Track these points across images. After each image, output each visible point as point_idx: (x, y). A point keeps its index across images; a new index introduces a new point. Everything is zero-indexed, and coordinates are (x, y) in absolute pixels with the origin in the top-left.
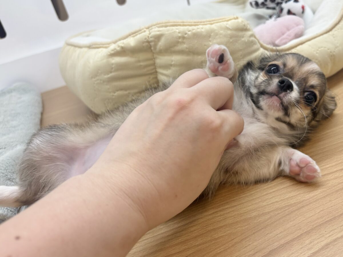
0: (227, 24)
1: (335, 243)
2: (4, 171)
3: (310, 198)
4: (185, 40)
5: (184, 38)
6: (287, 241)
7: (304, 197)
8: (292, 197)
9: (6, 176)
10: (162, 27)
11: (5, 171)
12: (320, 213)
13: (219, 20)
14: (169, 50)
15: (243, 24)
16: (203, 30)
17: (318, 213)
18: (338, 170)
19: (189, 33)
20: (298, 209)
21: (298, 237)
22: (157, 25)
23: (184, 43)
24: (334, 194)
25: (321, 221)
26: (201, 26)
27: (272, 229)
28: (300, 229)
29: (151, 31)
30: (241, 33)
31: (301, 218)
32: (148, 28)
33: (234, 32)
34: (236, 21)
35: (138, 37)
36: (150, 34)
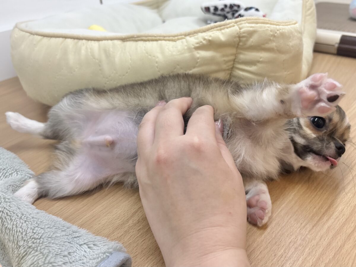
4: (275, 39)
5: (274, 36)
10: (252, 23)
16: (286, 31)
19: (278, 32)
29: (240, 26)
35: (227, 31)
36: (240, 29)
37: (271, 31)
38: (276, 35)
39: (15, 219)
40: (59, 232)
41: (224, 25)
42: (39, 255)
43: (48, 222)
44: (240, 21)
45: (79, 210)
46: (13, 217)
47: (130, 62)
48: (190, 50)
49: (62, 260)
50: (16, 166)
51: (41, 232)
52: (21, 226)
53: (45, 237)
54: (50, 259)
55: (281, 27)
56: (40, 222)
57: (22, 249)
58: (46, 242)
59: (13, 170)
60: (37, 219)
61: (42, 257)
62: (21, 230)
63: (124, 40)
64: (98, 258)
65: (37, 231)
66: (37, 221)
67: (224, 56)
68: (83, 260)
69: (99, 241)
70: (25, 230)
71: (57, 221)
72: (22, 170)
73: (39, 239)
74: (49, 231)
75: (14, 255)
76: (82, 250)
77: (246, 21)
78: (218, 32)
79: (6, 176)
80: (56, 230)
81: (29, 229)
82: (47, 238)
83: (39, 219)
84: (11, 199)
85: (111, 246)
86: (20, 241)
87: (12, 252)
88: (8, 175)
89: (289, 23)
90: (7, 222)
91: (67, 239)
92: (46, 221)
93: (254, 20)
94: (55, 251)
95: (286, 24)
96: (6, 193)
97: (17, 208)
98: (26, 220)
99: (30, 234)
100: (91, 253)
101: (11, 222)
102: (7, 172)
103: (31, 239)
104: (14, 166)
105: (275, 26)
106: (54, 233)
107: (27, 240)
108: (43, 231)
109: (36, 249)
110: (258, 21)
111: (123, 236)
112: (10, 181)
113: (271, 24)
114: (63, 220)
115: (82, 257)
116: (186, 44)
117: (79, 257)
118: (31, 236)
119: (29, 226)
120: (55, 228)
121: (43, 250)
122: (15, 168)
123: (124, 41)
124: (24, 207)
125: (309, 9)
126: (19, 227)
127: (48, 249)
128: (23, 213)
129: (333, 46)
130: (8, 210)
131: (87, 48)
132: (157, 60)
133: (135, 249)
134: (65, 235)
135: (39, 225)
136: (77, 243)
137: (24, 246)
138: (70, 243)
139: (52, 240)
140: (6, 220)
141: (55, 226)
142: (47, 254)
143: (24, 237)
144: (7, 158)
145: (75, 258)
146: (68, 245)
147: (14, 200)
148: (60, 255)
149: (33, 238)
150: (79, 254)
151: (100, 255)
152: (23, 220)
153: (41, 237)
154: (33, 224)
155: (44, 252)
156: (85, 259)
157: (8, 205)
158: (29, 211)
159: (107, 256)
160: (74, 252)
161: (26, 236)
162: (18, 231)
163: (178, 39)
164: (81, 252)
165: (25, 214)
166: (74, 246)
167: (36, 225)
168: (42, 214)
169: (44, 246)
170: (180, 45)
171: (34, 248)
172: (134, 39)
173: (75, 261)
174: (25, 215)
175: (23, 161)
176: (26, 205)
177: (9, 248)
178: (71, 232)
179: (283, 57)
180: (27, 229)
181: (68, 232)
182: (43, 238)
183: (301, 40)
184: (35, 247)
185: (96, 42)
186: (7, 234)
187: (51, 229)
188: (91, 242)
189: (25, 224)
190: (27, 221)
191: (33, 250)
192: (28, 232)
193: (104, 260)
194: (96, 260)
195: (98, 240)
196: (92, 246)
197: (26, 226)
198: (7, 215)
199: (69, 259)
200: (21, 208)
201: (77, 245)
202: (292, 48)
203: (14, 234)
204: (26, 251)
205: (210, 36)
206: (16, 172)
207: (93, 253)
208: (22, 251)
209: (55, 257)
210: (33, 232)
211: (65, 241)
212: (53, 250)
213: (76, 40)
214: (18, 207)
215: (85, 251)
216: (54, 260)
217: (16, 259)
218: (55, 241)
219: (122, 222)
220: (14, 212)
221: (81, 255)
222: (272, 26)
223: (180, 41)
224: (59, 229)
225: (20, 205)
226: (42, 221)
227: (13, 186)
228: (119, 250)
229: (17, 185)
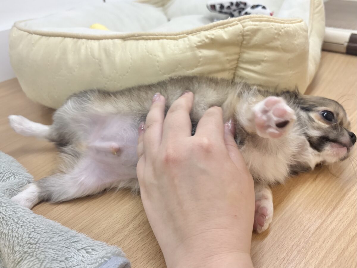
4: (279, 37)
10: (256, 21)
14: (264, 45)
19: (283, 30)
23: (278, 40)
35: (230, 29)
36: (244, 27)
37: (275, 29)
38: (280, 33)
39: (12, 224)
40: (56, 237)
41: (227, 23)
42: (35, 260)
43: (45, 227)
44: (243, 19)
45: (78, 214)
46: (9, 221)
47: (131, 61)
48: (191, 48)
49: (58, 265)
50: (13, 169)
51: (37, 237)
52: (17, 231)
53: (41, 242)
54: (46, 265)
55: (286, 25)
56: (36, 227)
57: (18, 254)
58: (42, 247)
59: (10, 174)
60: (34, 224)
61: (38, 262)
62: (17, 235)
63: (124, 38)
64: (96, 263)
65: (33, 235)
66: (34, 226)
67: (227, 55)
68: (80, 265)
69: (98, 246)
70: (21, 234)
71: (54, 225)
72: (20, 173)
73: (36, 244)
74: (45, 236)
75: (9, 261)
76: (80, 255)
77: (250, 19)
78: (220, 30)
79: (3, 180)
80: (53, 235)
81: (25, 234)
82: (43, 243)
83: (36, 223)
84: (7, 203)
85: (109, 250)
86: (15, 246)
87: (7, 258)
88: (5, 179)
89: (294, 21)
90: (3, 227)
91: (64, 244)
92: (43, 226)
93: (257, 18)
94: (51, 257)
95: (292, 22)
96: (3, 197)
97: (13, 213)
98: (22, 224)
99: (26, 238)
100: (89, 258)
101: (7, 227)
102: (4, 175)
103: (27, 244)
104: (12, 170)
105: (279, 24)
106: (50, 238)
107: (23, 245)
108: (40, 236)
109: (31, 254)
110: (262, 19)
111: (123, 240)
112: (7, 185)
113: (275, 22)
114: (62, 225)
115: (80, 262)
116: (187, 42)
117: (77, 262)
118: (27, 241)
119: (26, 232)
120: (52, 233)
121: (39, 255)
122: (12, 172)
123: (125, 40)
124: (20, 212)
125: (317, 7)
126: (15, 231)
127: (44, 254)
128: (18, 218)
129: (343, 45)
130: (4, 215)
131: (86, 47)
132: (158, 59)
133: (135, 254)
134: (63, 240)
135: (36, 230)
136: (75, 248)
137: (19, 251)
138: (68, 248)
139: (49, 245)
140: (2, 225)
141: (52, 231)
142: (43, 259)
143: (19, 242)
144: (5, 162)
145: (72, 263)
146: (66, 250)
147: (11, 204)
148: (57, 261)
149: (29, 243)
150: (76, 259)
151: (98, 260)
152: (19, 225)
153: (37, 242)
154: (29, 228)
155: (40, 257)
156: (82, 264)
157: (4, 209)
158: (25, 216)
159: (105, 260)
160: (71, 257)
161: (22, 241)
162: (14, 236)
163: (180, 38)
164: (78, 257)
165: (22, 218)
166: (72, 251)
167: (32, 229)
168: (40, 218)
169: (40, 251)
170: (182, 43)
171: (29, 253)
172: (134, 37)
173: (72, 266)
174: (21, 220)
175: (21, 165)
176: (22, 210)
177: (5, 253)
178: (69, 237)
179: (289, 56)
180: (23, 234)
181: (65, 237)
182: (39, 243)
183: (307, 38)
184: (31, 252)
185: (96, 41)
186: (3, 239)
187: (48, 234)
188: (89, 246)
189: (21, 229)
190: (24, 226)
191: (28, 255)
192: (24, 237)
193: (102, 265)
194: (94, 265)
195: (97, 244)
196: (90, 250)
197: (22, 231)
198: (3, 220)
199: (66, 265)
200: (18, 212)
201: (75, 250)
202: (297, 47)
203: (10, 239)
204: (22, 256)
205: (213, 35)
206: (13, 176)
207: (92, 258)
208: (18, 257)
209: (51, 263)
210: (29, 237)
211: (62, 246)
212: (50, 255)
213: (75, 40)
214: (14, 211)
215: (83, 256)
216: (50, 266)
217: (11, 264)
218: (52, 246)
219: (122, 226)
220: (10, 216)
221: (79, 260)
222: (276, 24)
223: (182, 40)
224: (57, 234)
225: (16, 210)
226: (38, 225)
227: (10, 190)
228: (118, 255)
229: (14, 188)
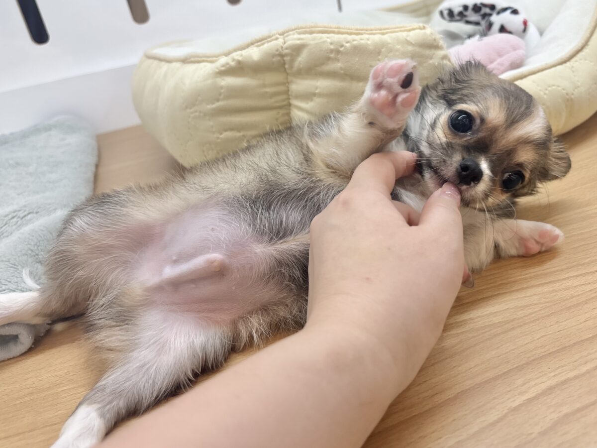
0: (407, 36)
1: (564, 387)
2: (34, 247)
3: (524, 316)
4: (339, 56)
5: (338, 52)
6: (486, 379)
7: (516, 314)
8: (495, 312)
9: (37, 257)
10: (304, 33)
11: (36, 248)
12: (541, 339)
13: (395, 28)
14: (313, 70)
15: (433, 37)
16: (369, 42)
17: (538, 339)
18: (571, 277)
19: (348, 45)
20: (506, 332)
21: (504, 373)
22: (298, 30)
23: (337, 60)
24: (564, 312)
25: (543, 353)
26: (367, 36)
27: (462, 360)
28: (508, 362)
29: (286, 39)
30: (428, 52)
31: (509, 346)
32: (282, 34)
33: (418, 49)
34: (423, 31)
35: (266, 46)
36: (285, 42)
37: (331, 44)
38: (342, 49)
110: (313, 29)
